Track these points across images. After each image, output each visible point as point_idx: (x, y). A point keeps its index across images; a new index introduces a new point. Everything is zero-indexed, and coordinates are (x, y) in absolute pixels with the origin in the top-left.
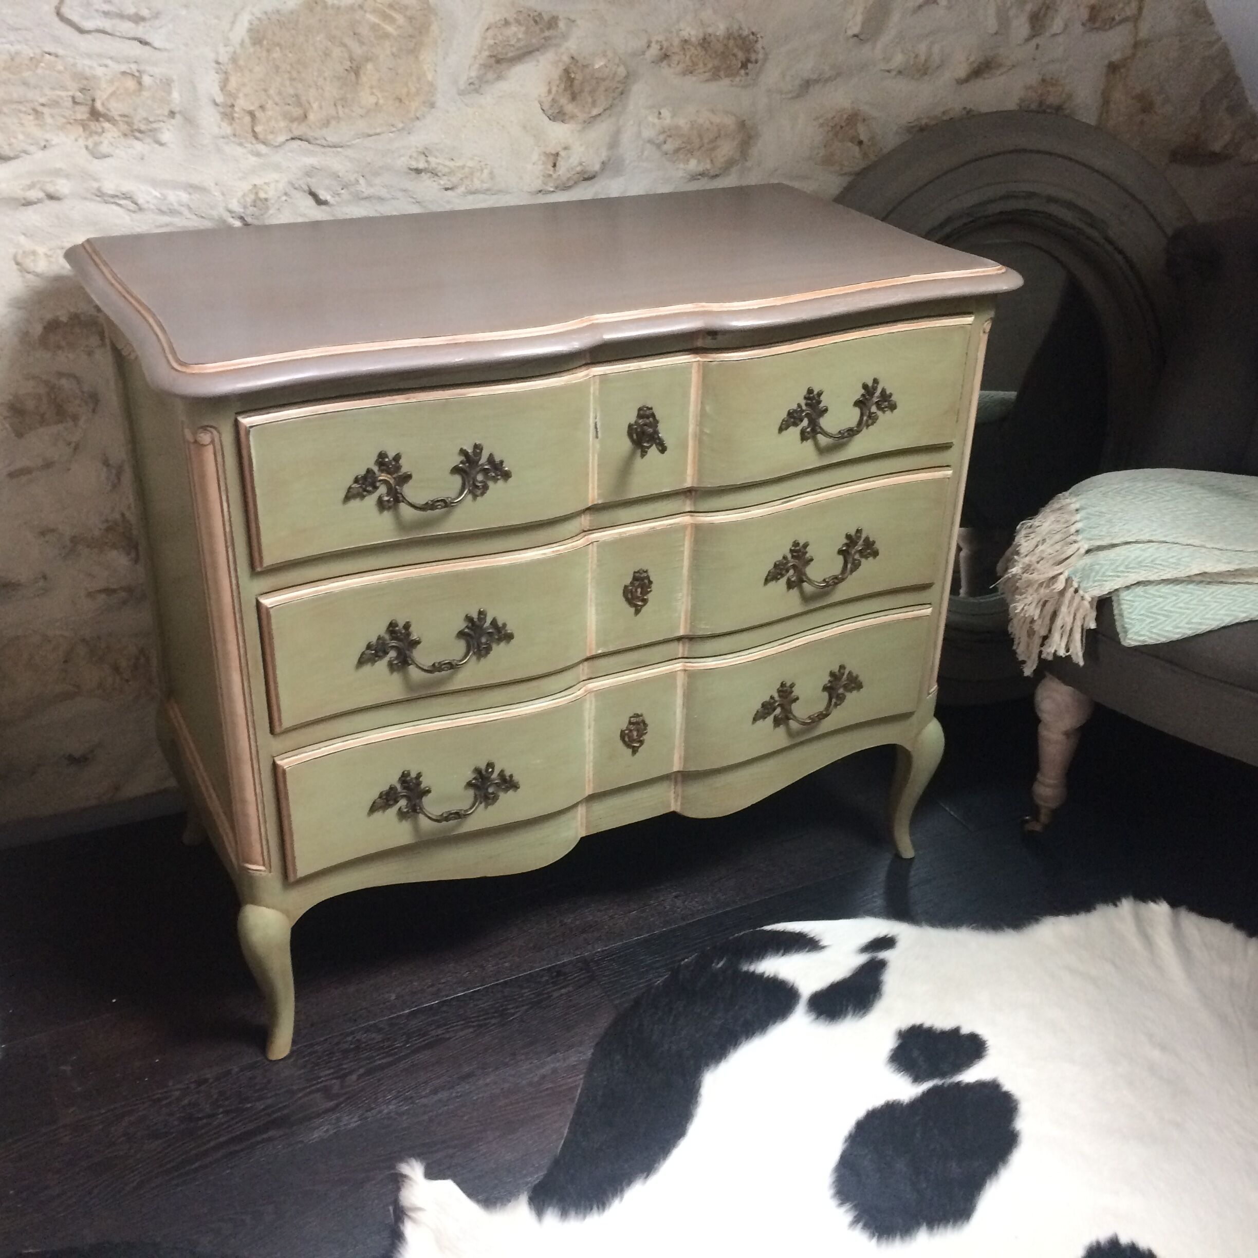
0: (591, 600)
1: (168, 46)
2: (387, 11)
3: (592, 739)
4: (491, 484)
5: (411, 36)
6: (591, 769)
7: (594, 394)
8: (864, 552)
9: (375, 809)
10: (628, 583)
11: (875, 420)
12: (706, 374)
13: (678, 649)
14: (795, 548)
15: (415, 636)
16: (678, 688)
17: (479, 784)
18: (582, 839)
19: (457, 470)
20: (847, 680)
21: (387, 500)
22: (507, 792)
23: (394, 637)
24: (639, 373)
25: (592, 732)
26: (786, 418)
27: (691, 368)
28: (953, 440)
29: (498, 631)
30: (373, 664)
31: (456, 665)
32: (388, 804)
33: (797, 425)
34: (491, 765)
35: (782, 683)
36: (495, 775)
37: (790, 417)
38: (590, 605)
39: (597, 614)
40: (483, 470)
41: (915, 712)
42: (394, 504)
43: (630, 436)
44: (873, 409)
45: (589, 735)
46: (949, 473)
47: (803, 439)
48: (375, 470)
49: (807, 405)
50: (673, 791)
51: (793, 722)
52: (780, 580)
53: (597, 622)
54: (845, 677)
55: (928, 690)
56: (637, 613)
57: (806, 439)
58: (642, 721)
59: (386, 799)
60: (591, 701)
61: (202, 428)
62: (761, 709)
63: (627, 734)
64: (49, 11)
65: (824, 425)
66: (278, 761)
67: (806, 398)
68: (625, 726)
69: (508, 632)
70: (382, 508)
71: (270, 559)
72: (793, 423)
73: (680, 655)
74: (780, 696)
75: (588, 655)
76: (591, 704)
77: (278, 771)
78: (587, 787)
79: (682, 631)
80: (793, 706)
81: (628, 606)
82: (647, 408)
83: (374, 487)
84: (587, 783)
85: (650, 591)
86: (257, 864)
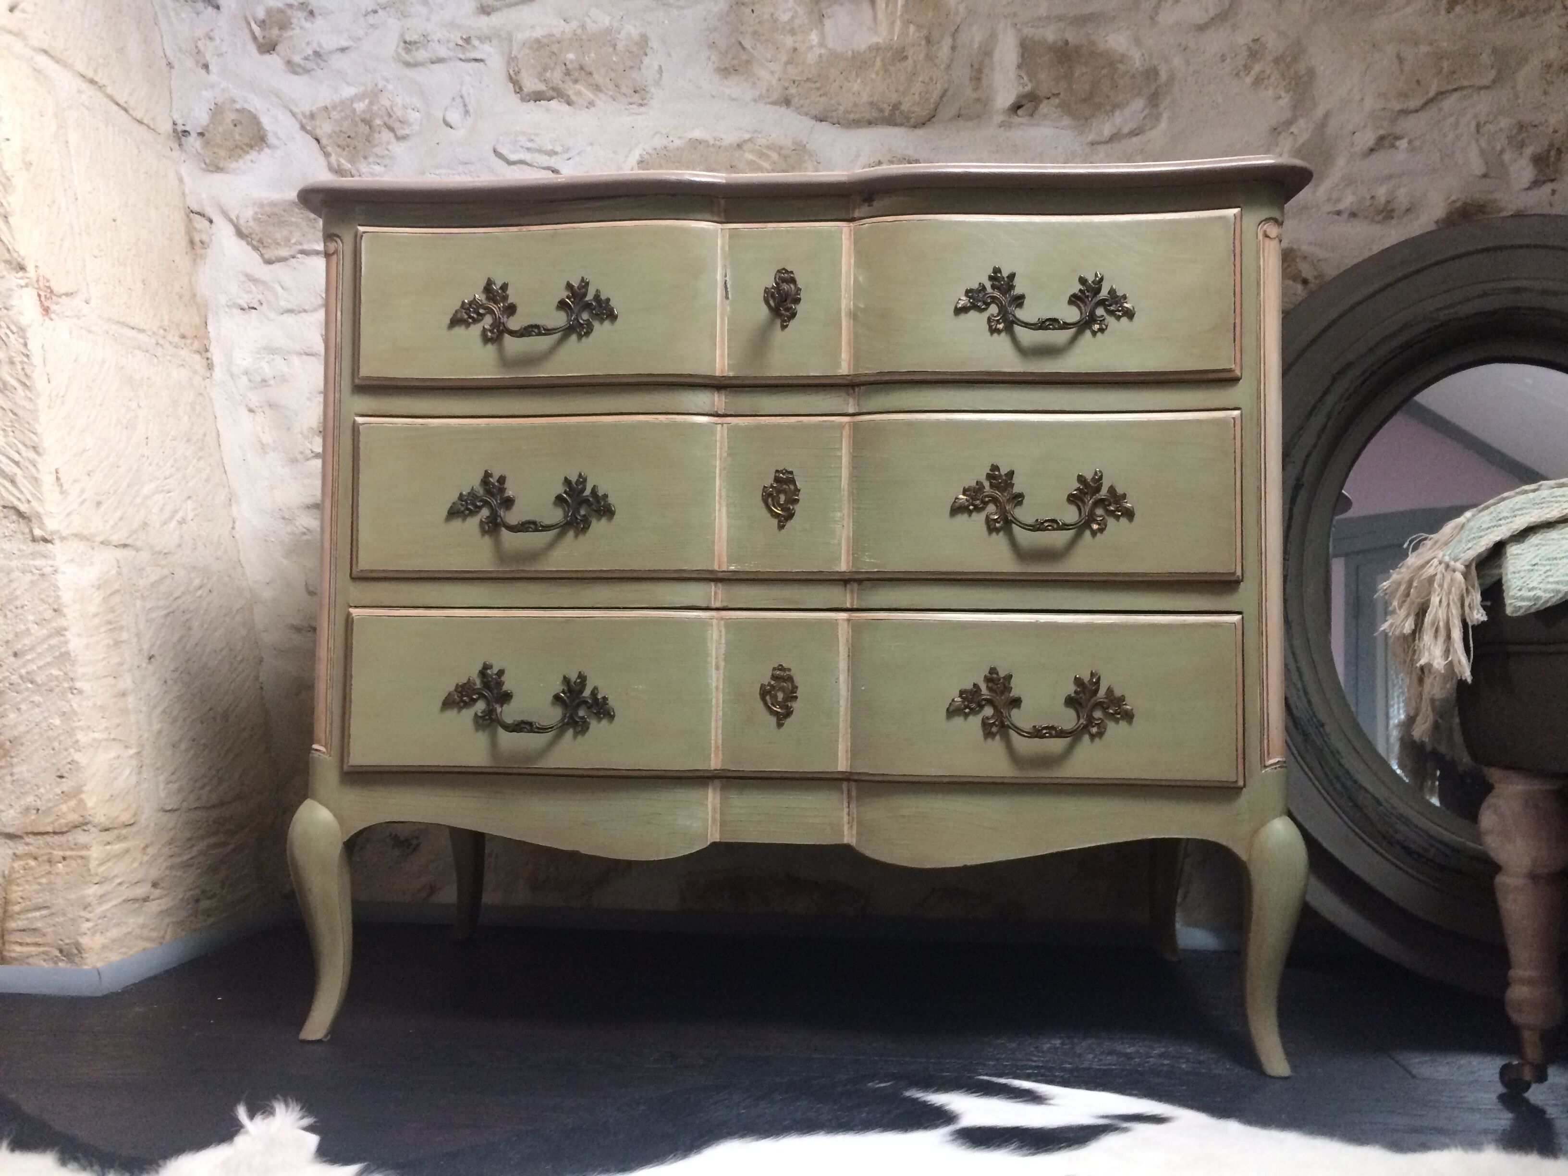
0: (720, 496)
2: (764, 151)
3: (721, 687)
4: (596, 325)
6: (720, 731)
7: (723, 248)
8: (1110, 505)
9: (448, 703)
10: (767, 484)
11: (1104, 327)
12: (857, 240)
13: (846, 596)
14: (993, 474)
15: (509, 493)
16: (841, 644)
17: (568, 701)
18: (714, 844)
19: (562, 305)
20: (1105, 700)
21: (490, 331)
22: (600, 720)
23: (489, 492)
24: (775, 232)
25: (722, 677)
26: (964, 298)
27: (841, 232)
28: (1233, 366)
29: (598, 502)
30: (464, 520)
31: (542, 526)
32: (465, 702)
33: (981, 310)
34: (582, 678)
35: (991, 669)
36: (587, 693)
37: (970, 298)
38: (720, 503)
39: (728, 517)
40: (588, 306)
41: (1241, 788)
42: (497, 337)
43: (767, 302)
44: (1100, 311)
45: (718, 680)
46: (1236, 413)
47: (993, 331)
48: (480, 297)
49: (993, 287)
50: (846, 811)
51: (1013, 733)
52: (974, 514)
53: (729, 527)
54: (1102, 693)
55: (1262, 759)
56: (781, 527)
57: (999, 331)
58: (790, 679)
59: (463, 696)
60: (720, 632)
61: (329, 237)
62: (959, 699)
63: (769, 692)
64: (488, 148)
65: (1022, 314)
66: (351, 610)
67: (991, 278)
68: (766, 679)
69: (610, 505)
70: (486, 340)
71: (365, 371)
72: (974, 307)
73: (848, 606)
74: (990, 689)
75: (716, 568)
76: (720, 636)
77: (349, 622)
78: (712, 756)
79: (843, 566)
80: (1015, 713)
81: (769, 515)
82: (787, 271)
83: (479, 314)
84: (713, 749)
85: (797, 501)
86: (319, 743)
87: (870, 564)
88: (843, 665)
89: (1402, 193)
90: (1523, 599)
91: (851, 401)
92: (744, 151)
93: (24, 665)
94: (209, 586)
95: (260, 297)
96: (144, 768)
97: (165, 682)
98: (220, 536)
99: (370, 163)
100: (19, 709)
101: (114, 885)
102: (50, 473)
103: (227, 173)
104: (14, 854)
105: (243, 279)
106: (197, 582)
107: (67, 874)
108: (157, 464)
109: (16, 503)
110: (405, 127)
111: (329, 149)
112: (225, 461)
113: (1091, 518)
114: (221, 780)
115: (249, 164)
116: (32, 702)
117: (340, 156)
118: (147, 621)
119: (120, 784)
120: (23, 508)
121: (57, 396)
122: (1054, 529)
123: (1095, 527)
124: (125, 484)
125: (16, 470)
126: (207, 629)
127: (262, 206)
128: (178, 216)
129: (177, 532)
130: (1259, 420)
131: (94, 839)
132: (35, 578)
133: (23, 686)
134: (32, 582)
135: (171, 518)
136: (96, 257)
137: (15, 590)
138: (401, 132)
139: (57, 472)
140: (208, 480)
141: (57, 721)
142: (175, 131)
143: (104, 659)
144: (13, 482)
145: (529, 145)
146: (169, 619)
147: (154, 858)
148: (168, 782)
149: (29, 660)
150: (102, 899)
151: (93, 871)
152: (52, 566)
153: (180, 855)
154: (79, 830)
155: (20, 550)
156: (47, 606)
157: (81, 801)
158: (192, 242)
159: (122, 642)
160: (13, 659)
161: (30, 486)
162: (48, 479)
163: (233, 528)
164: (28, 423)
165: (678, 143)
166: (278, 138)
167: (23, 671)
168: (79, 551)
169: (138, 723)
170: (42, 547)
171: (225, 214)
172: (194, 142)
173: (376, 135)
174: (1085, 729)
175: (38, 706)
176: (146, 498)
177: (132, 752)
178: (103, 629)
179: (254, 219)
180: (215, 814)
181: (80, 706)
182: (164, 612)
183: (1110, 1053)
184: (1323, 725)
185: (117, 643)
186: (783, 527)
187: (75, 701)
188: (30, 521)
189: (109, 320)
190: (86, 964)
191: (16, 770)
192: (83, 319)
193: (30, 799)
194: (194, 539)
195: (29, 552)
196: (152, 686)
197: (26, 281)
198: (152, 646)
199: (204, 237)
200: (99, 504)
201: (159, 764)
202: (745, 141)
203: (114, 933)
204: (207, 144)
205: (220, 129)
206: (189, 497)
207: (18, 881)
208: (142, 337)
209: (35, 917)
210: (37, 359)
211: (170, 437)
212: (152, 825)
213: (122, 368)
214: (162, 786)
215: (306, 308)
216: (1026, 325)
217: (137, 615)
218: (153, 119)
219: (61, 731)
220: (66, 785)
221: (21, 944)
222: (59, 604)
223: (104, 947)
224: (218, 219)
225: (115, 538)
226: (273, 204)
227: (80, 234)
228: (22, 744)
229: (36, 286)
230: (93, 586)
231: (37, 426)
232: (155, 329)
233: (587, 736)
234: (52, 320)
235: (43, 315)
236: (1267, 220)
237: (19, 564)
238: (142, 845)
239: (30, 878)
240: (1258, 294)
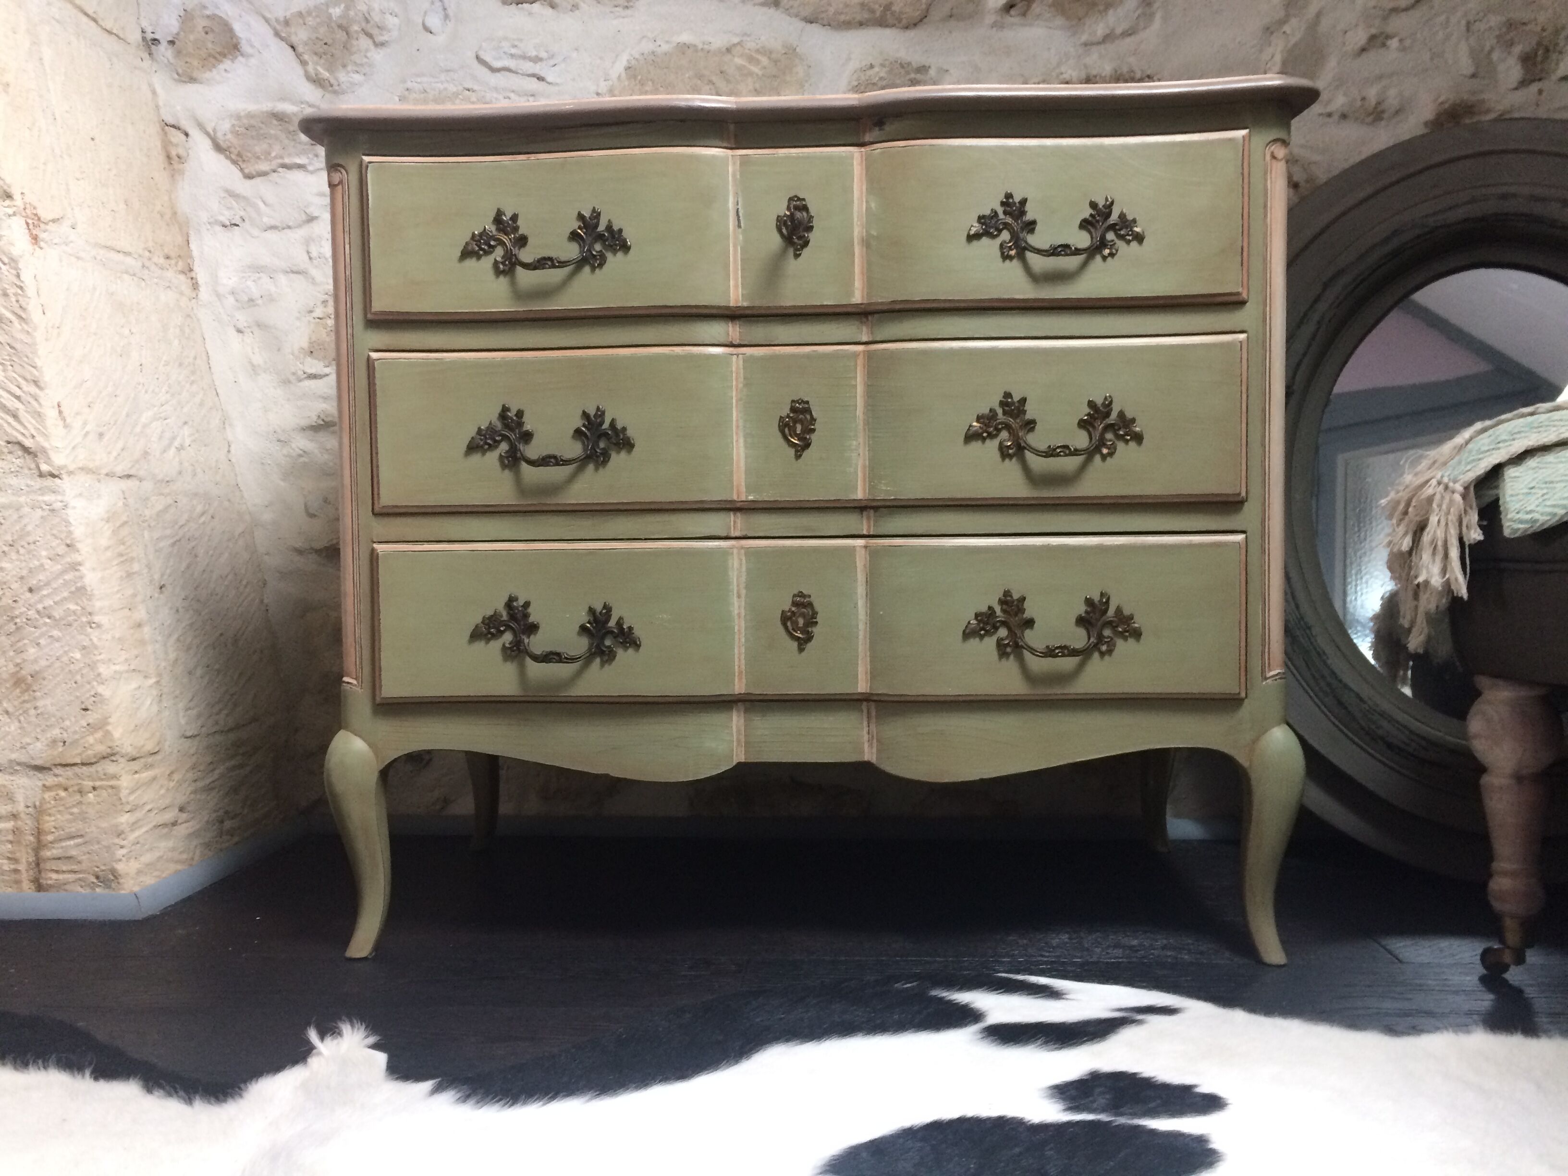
0: (737, 427)
1: (558, 81)
2: (754, 54)
3: (743, 614)
4: (609, 256)
5: (775, 76)
6: (743, 657)
7: (734, 175)
8: (1119, 429)
9: (476, 635)
10: (784, 414)
11: (1114, 251)
12: (869, 165)
13: (862, 523)
14: (1007, 401)
15: (528, 427)
16: (858, 570)
17: (594, 631)
18: (739, 764)
19: (574, 236)
20: (1115, 619)
21: (502, 263)
22: (626, 649)
23: (507, 426)
24: (787, 158)
25: (743, 603)
26: (977, 225)
27: (852, 158)
28: (1240, 290)
29: (617, 435)
30: (484, 454)
31: (562, 460)
32: (492, 634)
33: (994, 237)
34: (608, 609)
35: (1005, 591)
36: (612, 623)
37: (983, 224)
38: (737, 434)
39: (746, 447)
40: (600, 237)
41: (1242, 700)
42: (510, 269)
43: (779, 230)
44: (1110, 236)
45: (739, 607)
46: (1242, 336)
47: (1005, 257)
48: (491, 228)
49: (1005, 213)
50: (866, 730)
51: (1027, 655)
52: (988, 441)
53: (746, 457)
54: (1111, 612)
55: (1263, 671)
56: (798, 457)
57: (1010, 258)
58: (810, 605)
59: (490, 628)
60: (741, 560)
61: (332, 167)
62: (975, 622)
63: (790, 618)
64: (471, 55)
65: (1033, 240)
66: (375, 546)
67: (1003, 204)
68: (787, 606)
69: (629, 438)
70: (498, 272)
71: (379, 305)
72: (987, 234)
73: (865, 532)
74: (1003, 611)
75: (735, 498)
76: (741, 565)
77: (374, 557)
78: (736, 680)
79: (860, 494)
80: (1028, 633)
81: (787, 446)
82: (799, 199)
83: (490, 246)
84: (737, 674)
85: (813, 430)
86: (348, 675)
87: (886, 491)
88: (861, 589)
89: (1392, 92)
90: (1521, 522)
91: (864, 329)
92: (734, 56)
93: (40, 601)
94: (211, 512)
95: (242, 213)
96: (164, 696)
97: (177, 611)
98: (217, 461)
99: (348, 72)
100: (38, 644)
101: (144, 812)
102: (53, 407)
103: (201, 83)
104: (44, 785)
105: (223, 195)
106: (199, 509)
107: (99, 803)
108: (153, 391)
109: (20, 438)
110: (385, 33)
111: (306, 57)
112: (216, 383)
113: (1102, 443)
114: (235, 705)
115: (224, 74)
116: (51, 637)
117: (317, 64)
118: (156, 551)
119: (143, 713)
120: (28, 443)
121: (53, 327)
122: (1066, 455)
123: (1105, 451)
124: (124, 413)
125: (18, 405)
126: (212, 556)
127: (239, 117)
128: (154, 130)
129: (177, 459)
130: (1264, 342)
131: (123, 769)
132: (45, 514)
133: (41, 622)
134: (42, 517)
135: (169, 446)
136: (78, 179)
137: (25, 526)
138: (380, 39)
139: (59, 406)
140: (201, 404)
141: (78, 655)
142: (144, 39)
143: (118, 591)
144: (15, 416)
145: (513, 51)
146: (176, 547)
147: (180, 783)
148: (188, 709)
149: (45, 596)
150: (134, 826)
151: (124, 800)
152: (61, 502)
153: (203, 778)
154: (107, 761)
155: (28, 486)
156: (58, 541)
157: (108, 733)
158: (169, 157)
159: (134, 573)
160: (28, 595)
161: (34, 422)
162: (51, 414)
163: (229, 451)
164: (27, 357)
165: (665, 47)
166: (252, 46)
167: (40, 607)
168: (87, 485)
169: (155, 652)
170: (49, 482)
171: (201, 127)
172: (163, 50)
173: (355, 42)
174: (1096, 647)
175: (58, 640)
176: (145, 426)
177: (152, 681)
178: (115, 562)
179: (232, 132)
180: (232, 736)
181: (100, 639)
182: (172, 541)
183: (1116, 946)
184: (1309, 628)
185: (130, 575)
186: (800, 456)
187: (94, 635)
188: (36, 456)
189: (97, 245)
190: (124, 889)
191: (40, 704)
192: (72, 245)
193: (56, 732)
194: (192, 465)
195: (38, 487)
196: (166, 615)
197: (14, 209)
198: (162, 575)
199: (181, 152)
200: (101, 435)
201: (178, 692)
202: (734, 45)
203: (147, 858)
204: (179, 53)
205: (192, 37)
206: (186, 423)
207: (50, 811)
208: (129, 260)
209: (70, 846)
210: (31, 291)
211: (163, 363)
212: (176, 751)
213: (112, 294)
214: (181, 714)
215: (291, 224)
216: (1038, 251)
217: (146, 546)
218: (123, 28)
219: (82, 665)
220: (92, 717)
221: (57, 872)
222: (72, 539)
223: (139, 872)
224: (194, 133)
225: (119, 469)
226: (250, 115)
227: (61, 156)
228: (44, 679)
229: (24, 214)
230: (102, 520)
231: (36, 360)
232: (140, 251)
233: (614, 663)
234: (41, 248)
235: (33, 244)
236: (1275, 141)
237: (28, 500)
238: (168, 772)
239: (61, 808)
240: (1265, 216)
